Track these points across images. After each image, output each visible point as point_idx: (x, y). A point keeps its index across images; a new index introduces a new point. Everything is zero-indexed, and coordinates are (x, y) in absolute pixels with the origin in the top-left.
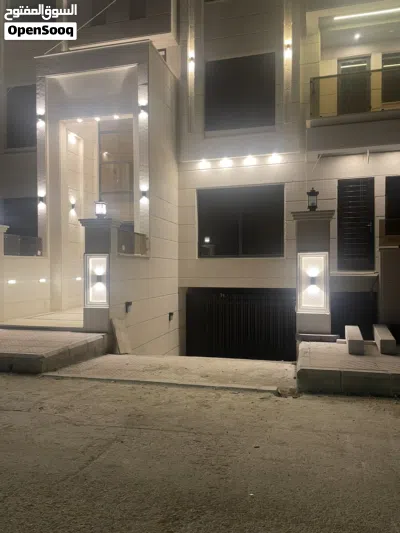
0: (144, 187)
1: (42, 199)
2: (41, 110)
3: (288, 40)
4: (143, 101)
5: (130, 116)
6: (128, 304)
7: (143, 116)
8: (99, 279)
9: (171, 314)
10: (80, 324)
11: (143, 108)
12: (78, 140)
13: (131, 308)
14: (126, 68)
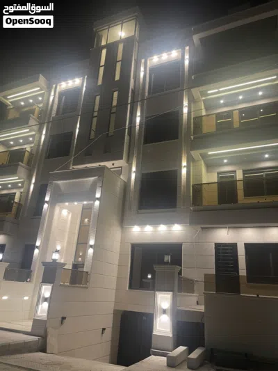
0: (92, 242)
1: (37, 247)
2: (47, 199)
3: (184, 163)
4: (98, 195)
5: (92, 202)
6: (64, 318)
7: (97, 203)
8: (46, 300)
9: (104, 329)
10: (29, 329)
11: (98, 199)
12: (69, 213)
13: (65, 321)
14: (92, 179)
